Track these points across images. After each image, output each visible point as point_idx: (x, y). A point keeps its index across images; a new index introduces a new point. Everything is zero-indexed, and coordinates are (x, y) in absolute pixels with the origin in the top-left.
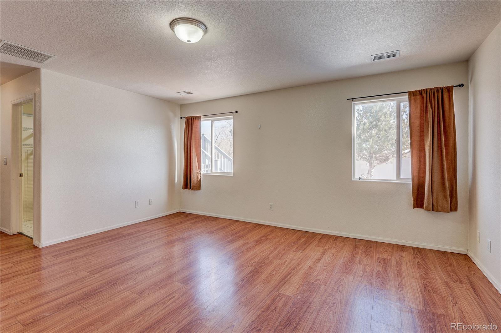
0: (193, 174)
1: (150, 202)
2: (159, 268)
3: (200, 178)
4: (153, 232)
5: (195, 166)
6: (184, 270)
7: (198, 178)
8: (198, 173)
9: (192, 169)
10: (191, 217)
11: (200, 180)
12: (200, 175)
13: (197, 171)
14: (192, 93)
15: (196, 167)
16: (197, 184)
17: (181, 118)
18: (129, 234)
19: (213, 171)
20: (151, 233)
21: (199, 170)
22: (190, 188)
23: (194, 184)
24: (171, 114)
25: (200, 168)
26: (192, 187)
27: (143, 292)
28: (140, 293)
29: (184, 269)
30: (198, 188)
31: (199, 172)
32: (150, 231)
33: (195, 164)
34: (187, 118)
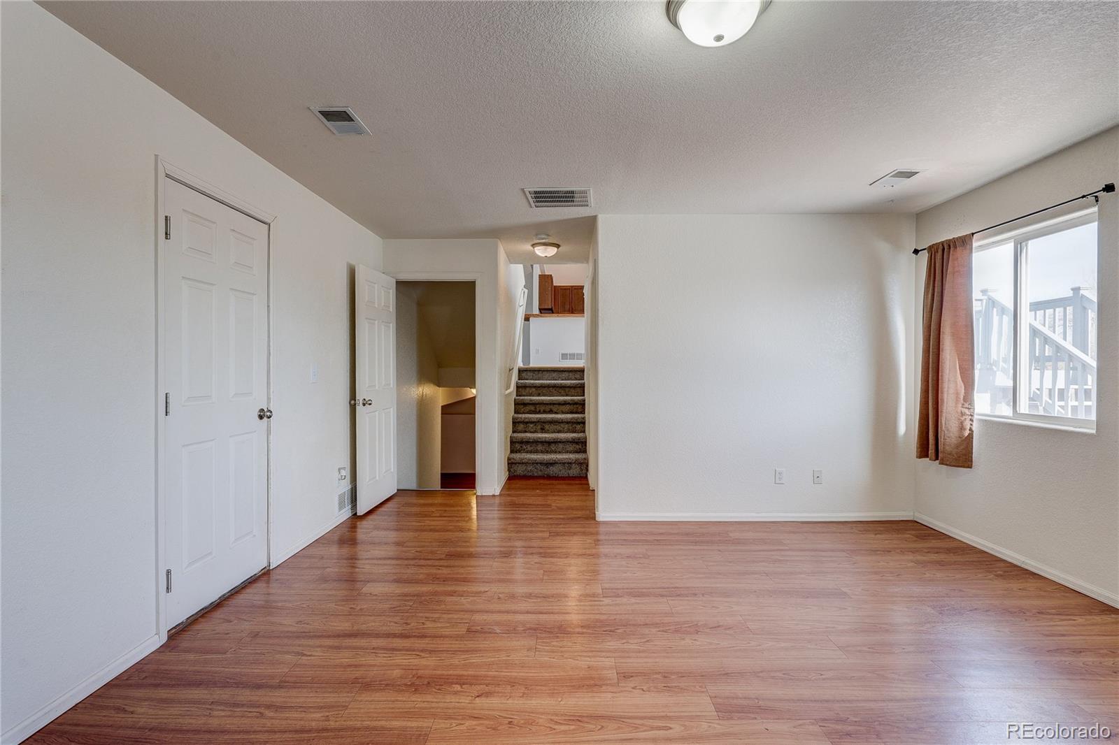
0: (944, 415)
1: (817, 478)
2: (711, 644)
3: (971, 430)
4: (794, 553)
5: (952, 391)
6: (758, 677)
7: (962, 428)
8: (963, 414)
9: (942, 400)
10: (934, 543)
11: (971, 436)
12: (972, 420)
13: (960, 409)
14: (918, 172)
15: (957, 394)
16: (957, 447)
17: (916, 252)
18: (737, 542)
19: (1022, 411)
20: (783, 553)
21: (966, 405)
22: (937, 458)
23: (947, 448)
24: (883, 247)
25: (968, 399)
26: (940, 455)
27: (632, 677)
28: (624, 677)
29: (761, 674)
30: (963, 458)
31: (967, 411)
32: (787, 548)
33: (952, 385)
34: (930, 249)
